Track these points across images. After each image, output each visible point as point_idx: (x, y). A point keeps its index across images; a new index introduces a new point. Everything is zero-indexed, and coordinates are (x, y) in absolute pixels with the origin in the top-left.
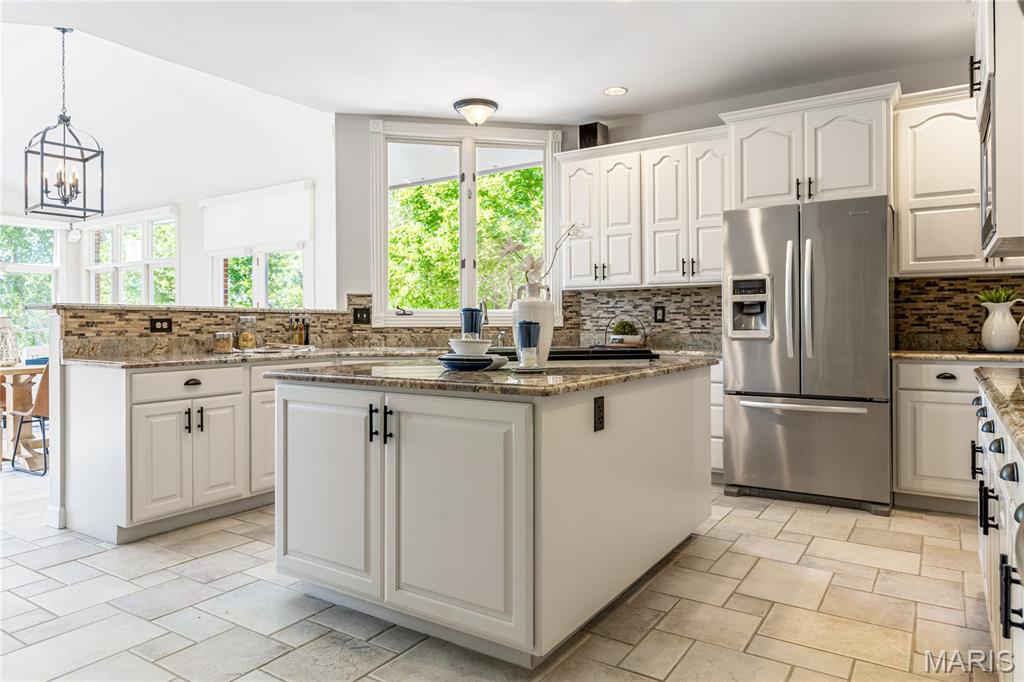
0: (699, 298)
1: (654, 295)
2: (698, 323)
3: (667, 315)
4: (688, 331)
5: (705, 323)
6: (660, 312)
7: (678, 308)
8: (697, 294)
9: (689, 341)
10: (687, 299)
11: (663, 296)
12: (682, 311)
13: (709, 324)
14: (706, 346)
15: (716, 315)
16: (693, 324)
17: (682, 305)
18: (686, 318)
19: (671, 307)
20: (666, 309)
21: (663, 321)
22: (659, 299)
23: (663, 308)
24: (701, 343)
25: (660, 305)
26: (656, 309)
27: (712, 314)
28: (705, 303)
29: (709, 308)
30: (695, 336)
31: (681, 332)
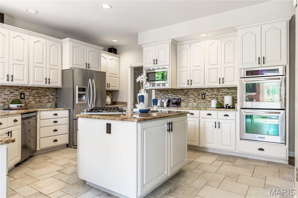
0: (38, 91)
1: (20, 89)
2: (38, 99)
3: (25, 97)
4: (34, 102)
5: (40, 99)
6: (23, 95)
7: (30, 94)
8: (37, 90)
9: (36, 105)
10: (34, 91)
11: (24, 89)
12: (31, 95)
13: (41, 100)
14: (41, 107)
15: (44, 97)
16: (36, 100)
17: (31, 93)
18: (33, 98)
19: (27, 94)
20: (25, 94)
21: (24, 98)
22: (22, 90)
23: (24, 94)
24: (39, 106)
25: (22, 93)
26: (21, 94)
27: (42, 96)
28: (40, 92)
29: (41, 95)
30: (38, 104)
31: (31, 102)
